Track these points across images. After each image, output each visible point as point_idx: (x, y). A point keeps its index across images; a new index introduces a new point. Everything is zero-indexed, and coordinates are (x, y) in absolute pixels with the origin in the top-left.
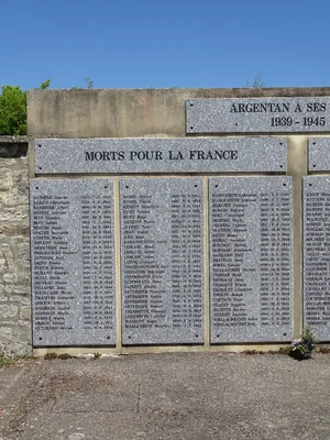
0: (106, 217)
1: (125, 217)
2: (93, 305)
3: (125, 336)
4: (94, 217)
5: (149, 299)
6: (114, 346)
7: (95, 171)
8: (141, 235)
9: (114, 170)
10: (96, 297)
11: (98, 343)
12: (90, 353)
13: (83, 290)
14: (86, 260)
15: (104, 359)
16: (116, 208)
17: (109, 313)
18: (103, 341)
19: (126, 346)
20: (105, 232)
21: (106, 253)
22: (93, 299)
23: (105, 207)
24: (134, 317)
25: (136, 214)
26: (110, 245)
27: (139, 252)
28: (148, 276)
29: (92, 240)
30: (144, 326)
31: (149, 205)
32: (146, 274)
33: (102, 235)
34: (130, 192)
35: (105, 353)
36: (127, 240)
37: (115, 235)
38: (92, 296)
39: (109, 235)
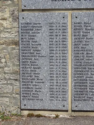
0: (63, 35)
1: (75, 36)
2: (55, 87)
3: (74, 105)
4: (56, 36)
5: (88, 84)
6: (67, 111)
7: (57, 8)
8: (84, 46)
9: (69, 7)
10: (57, 83)
11: (57, 109)
12: (53, 115)
13: (49, 78)
14: (51, 61)
15: (61, 118)
16: (69, 30)
17: (65, 92)
18: (61, 108)
19: (74, 111)
20: (63, 44)
21: (63, 56)
22: (55, 84)
23: (63, 29)
24: (79, 95)
25: (82, 34)
26: (66, 52)
27: (83, 56)
28: (88, 71)
29: (55, 49)
30: (85, 100)
31: (89, 28)
32: (87, 69)
33: (61, 46)
34: (78, 20)
35: (62, 115)
36: (76, 49)
37: (69, 46)
38: (55, 82)
39: (65, 46)
